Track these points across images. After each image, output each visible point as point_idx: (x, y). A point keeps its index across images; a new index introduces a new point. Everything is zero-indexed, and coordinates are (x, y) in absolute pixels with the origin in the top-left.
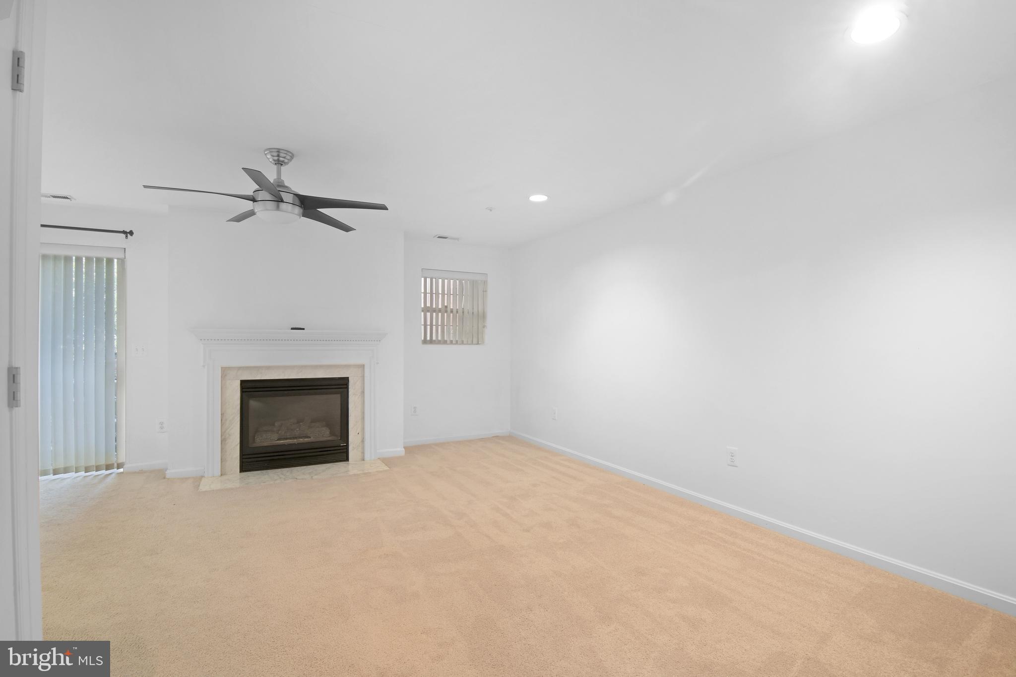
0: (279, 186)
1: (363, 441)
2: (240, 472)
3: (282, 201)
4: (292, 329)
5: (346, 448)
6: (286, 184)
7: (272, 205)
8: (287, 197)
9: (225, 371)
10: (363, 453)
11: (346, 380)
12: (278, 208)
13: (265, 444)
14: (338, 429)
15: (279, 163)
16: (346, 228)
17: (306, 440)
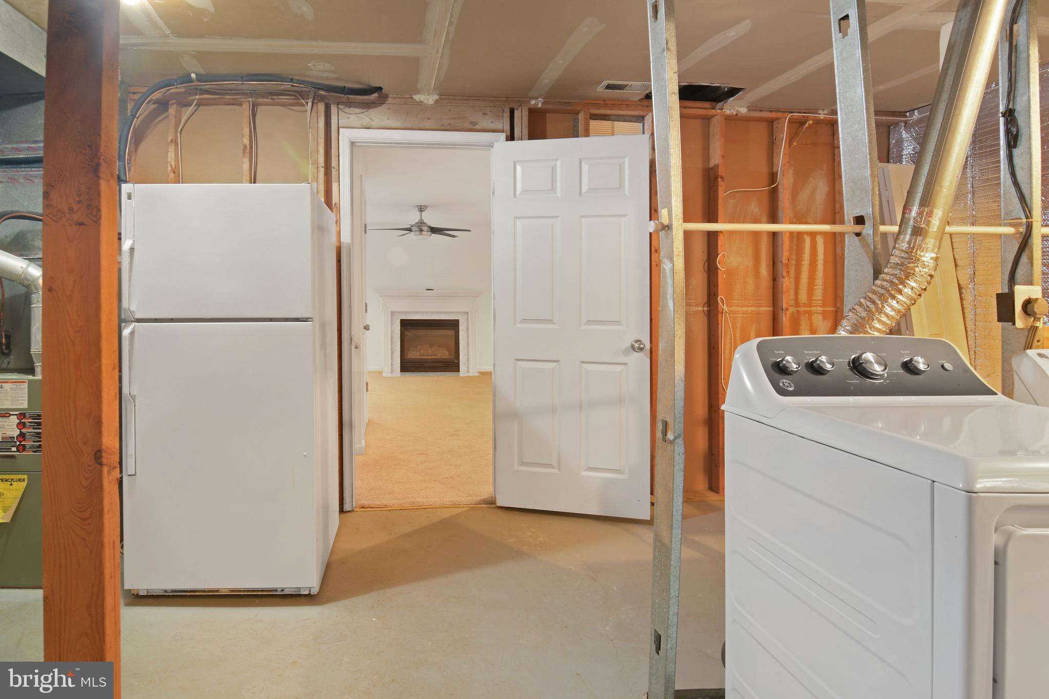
0: (421, 223)
1: (468, 360)
2: (401, 372)
3: (423, 231)
4: (427, 290)
5: (458, 363)
6: (425, 222)
7: (418, 233)
8: (425, 229)
9: (393, 313)
10: (468, 368)
11: (458, 321)
12: (421, 234)
13: (414, 358)
14: (453, 350)
15: (421, 211)
16: (454, 236)
17: (435, 357)
